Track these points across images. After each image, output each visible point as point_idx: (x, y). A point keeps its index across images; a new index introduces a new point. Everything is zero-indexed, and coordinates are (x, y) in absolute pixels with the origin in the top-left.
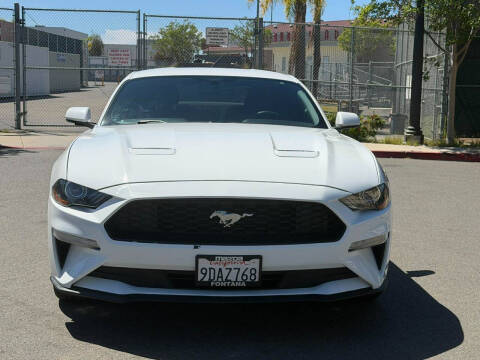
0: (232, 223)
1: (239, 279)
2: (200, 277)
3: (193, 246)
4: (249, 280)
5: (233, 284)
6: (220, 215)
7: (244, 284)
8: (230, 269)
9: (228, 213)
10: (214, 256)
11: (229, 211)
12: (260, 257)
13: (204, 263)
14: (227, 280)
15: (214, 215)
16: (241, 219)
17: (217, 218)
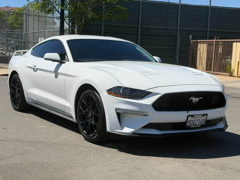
0: (196, 102)
1: (199, 124)
2: (188, 124)
3: (186, 112)
4: (202, 124)
5: (197, 126)
6: (193, 99)
7: (200, 126)
8: (197, 120)
9: (195, 98)
10: (194, 115)
11: (196, 97)
12: (207, 115)
13: (190, 118)
14: (195, 125)
15: (191, 98)
16: (199, 100)
17: (192, 100)
